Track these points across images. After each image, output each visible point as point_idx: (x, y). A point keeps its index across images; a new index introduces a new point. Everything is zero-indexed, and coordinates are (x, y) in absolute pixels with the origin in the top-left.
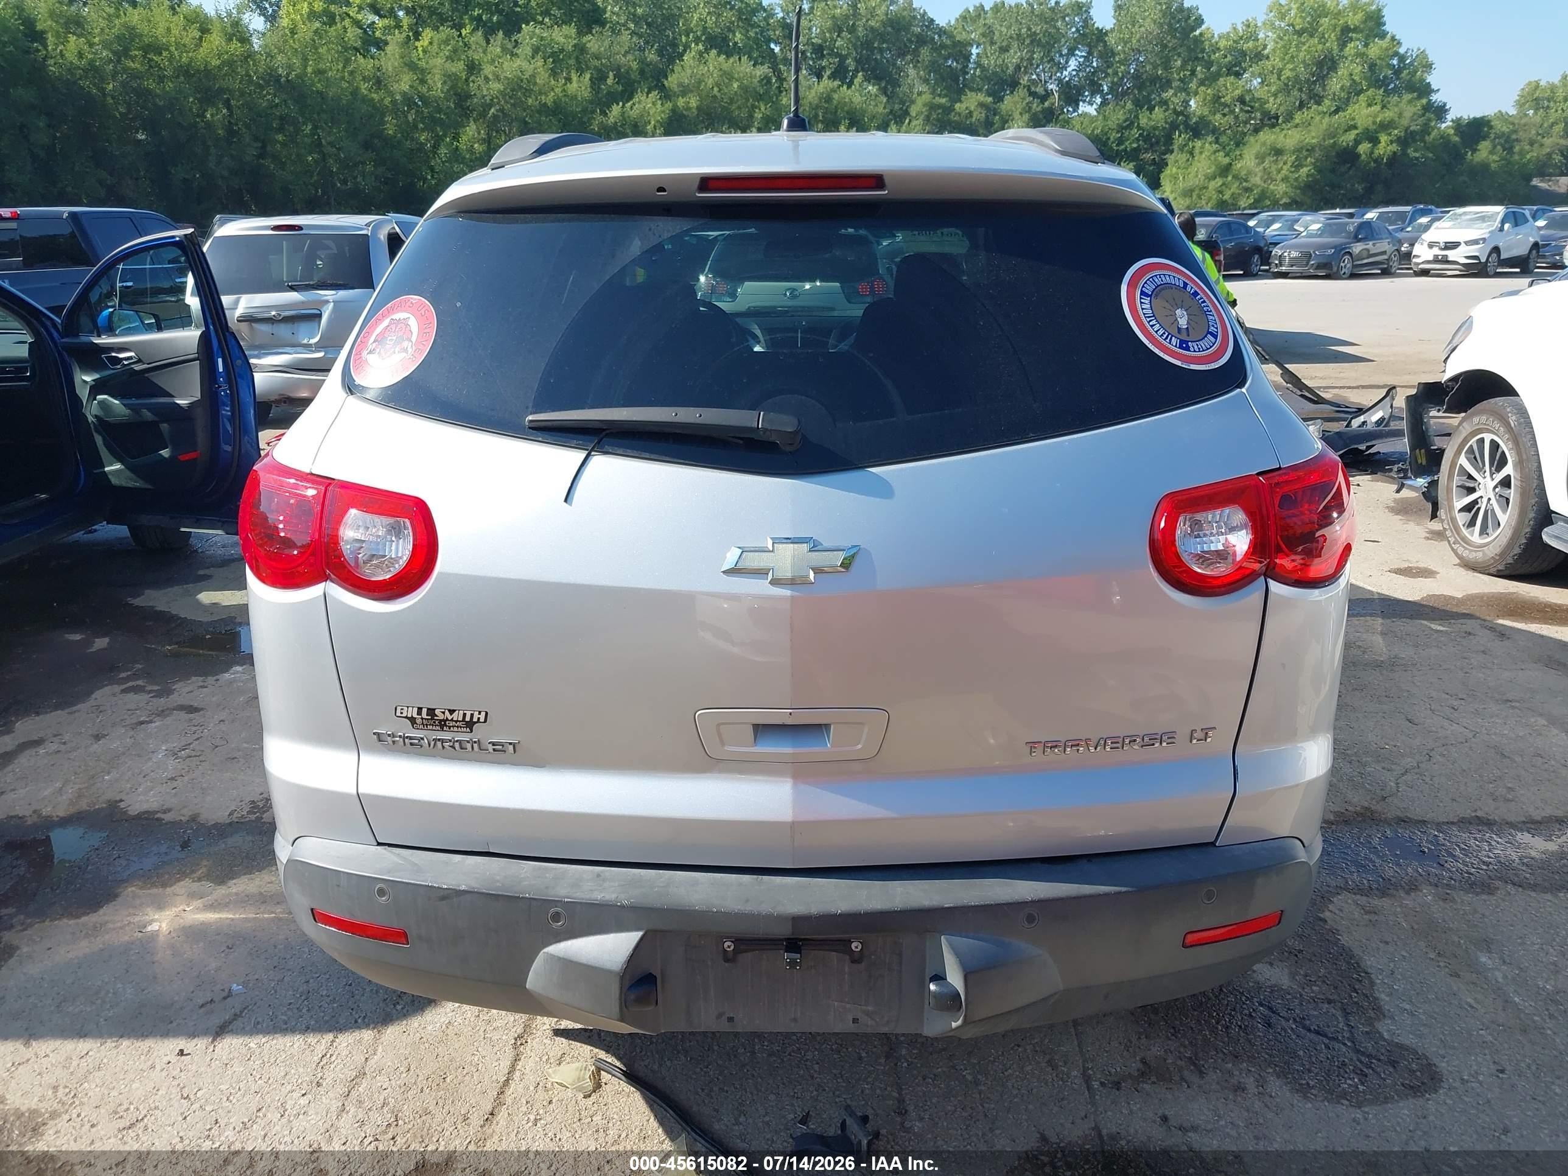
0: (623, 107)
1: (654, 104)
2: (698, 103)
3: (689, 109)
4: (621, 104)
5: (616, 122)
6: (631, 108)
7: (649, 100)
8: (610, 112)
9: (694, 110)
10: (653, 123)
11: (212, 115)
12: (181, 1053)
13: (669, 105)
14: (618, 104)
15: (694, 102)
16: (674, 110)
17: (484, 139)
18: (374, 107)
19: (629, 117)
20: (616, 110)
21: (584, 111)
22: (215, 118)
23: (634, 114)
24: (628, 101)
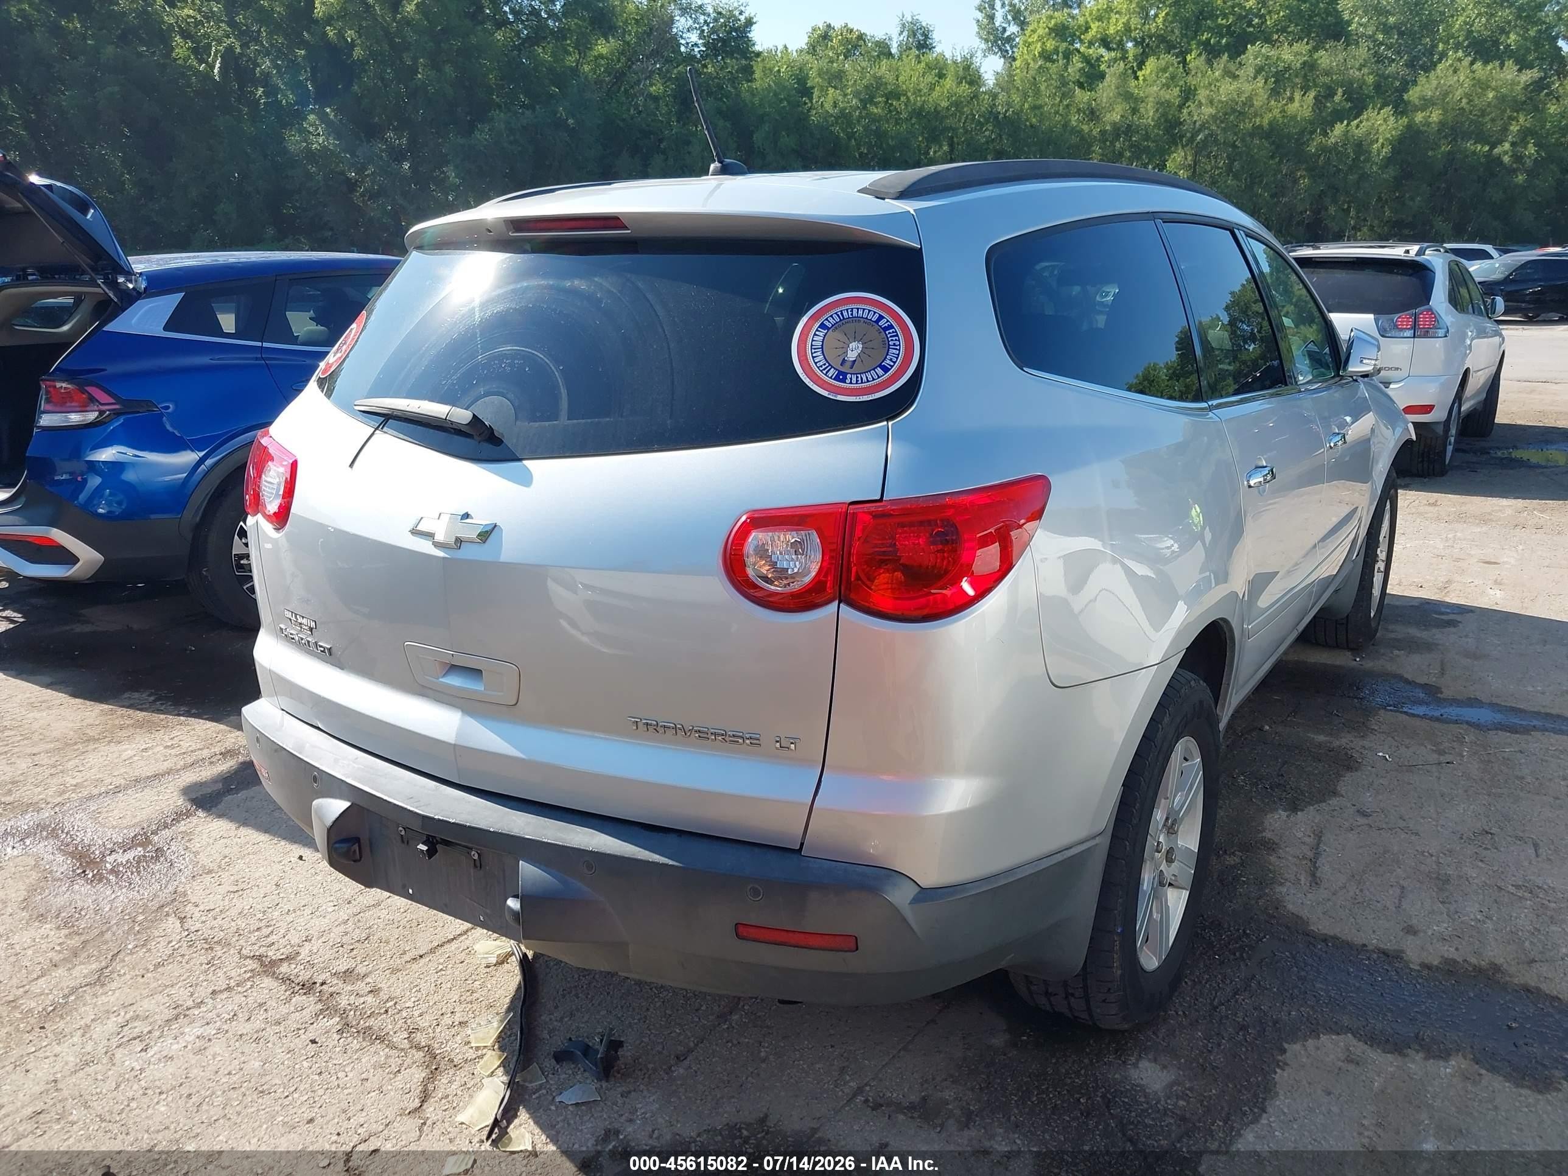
0: (1348, 125)
1: (1385, 120)
2: (1441, 117)
3: (1428, 124)
4: (1345, 122)
5: (1337, 142)
6: (1358, 126)
7: (1380, 117)
8: (1332, 131)
9: (1433, 125)
10: (1381, 141)
11: (935, 152)
12: (301, 858)
13: (1405, 120)
14: (1342, 123)
15: (1435, 116)
16: (1409, 127)
17: (1190, 165)
18: (1083, 138)
19: (1353, 136)
20: (1339, 129)
21: (1302, 133)
22: (937, 155)
23: (1359, 133)
24: (1355, 118)
